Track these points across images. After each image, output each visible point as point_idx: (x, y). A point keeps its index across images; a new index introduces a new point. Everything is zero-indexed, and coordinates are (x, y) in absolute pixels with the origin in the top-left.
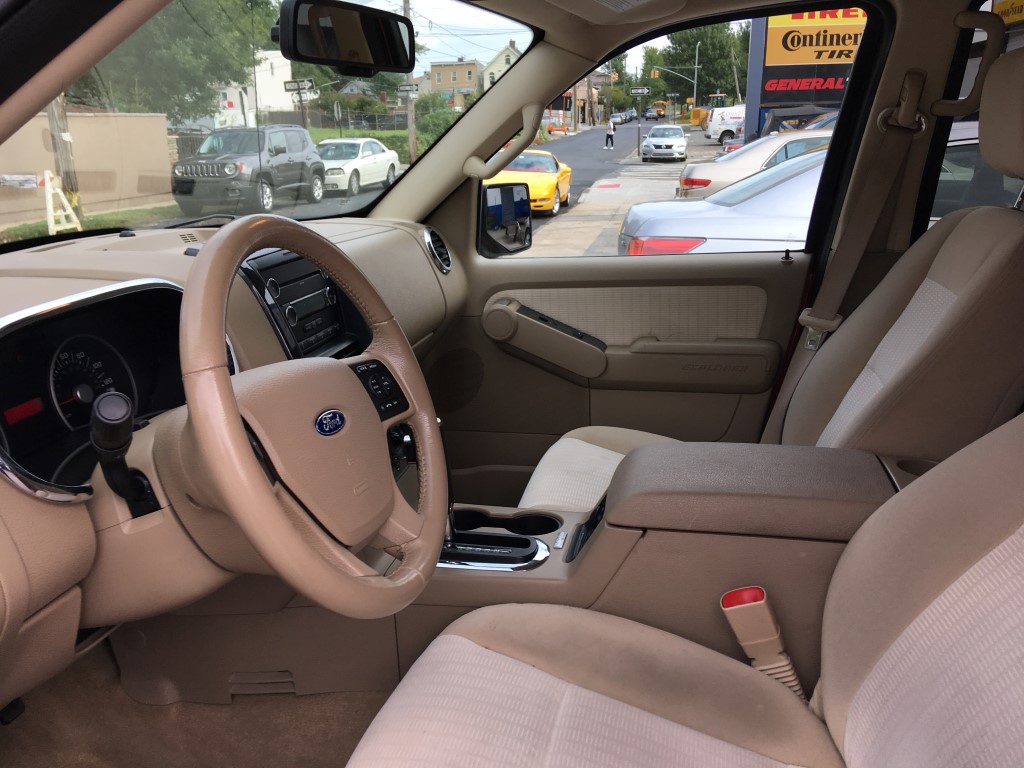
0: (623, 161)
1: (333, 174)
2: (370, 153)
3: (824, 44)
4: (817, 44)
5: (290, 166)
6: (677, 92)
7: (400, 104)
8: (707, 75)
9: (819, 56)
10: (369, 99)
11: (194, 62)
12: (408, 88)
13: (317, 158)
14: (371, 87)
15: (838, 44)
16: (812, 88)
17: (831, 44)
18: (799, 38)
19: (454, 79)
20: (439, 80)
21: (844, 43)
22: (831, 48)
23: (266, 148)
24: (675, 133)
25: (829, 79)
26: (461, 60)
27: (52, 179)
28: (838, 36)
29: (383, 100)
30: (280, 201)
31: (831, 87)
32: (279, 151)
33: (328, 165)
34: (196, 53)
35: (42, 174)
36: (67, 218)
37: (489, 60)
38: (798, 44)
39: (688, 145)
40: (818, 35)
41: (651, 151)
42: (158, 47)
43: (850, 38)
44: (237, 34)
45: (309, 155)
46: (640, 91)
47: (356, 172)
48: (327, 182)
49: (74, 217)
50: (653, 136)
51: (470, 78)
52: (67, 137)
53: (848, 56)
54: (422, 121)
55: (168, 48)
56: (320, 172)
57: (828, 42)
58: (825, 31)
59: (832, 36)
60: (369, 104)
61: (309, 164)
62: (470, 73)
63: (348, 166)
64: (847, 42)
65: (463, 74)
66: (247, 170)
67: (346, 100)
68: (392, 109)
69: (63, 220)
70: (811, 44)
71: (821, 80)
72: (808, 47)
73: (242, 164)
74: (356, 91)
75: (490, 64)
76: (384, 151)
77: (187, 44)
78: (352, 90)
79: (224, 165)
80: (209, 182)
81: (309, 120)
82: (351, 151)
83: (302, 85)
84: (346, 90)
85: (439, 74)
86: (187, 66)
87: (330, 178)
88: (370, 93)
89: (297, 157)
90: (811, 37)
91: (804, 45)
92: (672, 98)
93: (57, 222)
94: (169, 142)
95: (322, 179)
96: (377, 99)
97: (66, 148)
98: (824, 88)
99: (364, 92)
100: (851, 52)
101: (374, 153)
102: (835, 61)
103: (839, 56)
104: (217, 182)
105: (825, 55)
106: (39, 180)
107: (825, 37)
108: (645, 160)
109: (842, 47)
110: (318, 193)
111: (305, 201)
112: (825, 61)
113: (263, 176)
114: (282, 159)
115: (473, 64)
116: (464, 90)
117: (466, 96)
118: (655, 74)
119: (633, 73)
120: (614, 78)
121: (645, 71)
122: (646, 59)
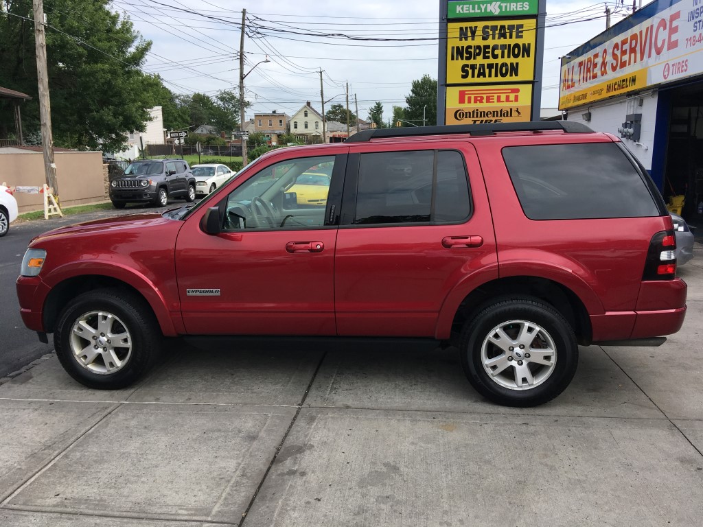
1: (200, 185)
2: (222, 173)
3: (477, 117)
4: (473, 117)
5: (178, 180)
7: (233, 139)
10: (213, 136)
11: (114, 120)
12: (242, 133)
13: (191, 176)
14: (214, 129)
15: (484, 117)
17: (481, 116)
18: (463, 114)
19: (271, 125)
20: (260, 125)
22: (481, 119)
23: (164, 171)
26: (274, 112)
27: (47, 189)
28: (484, 112)
29: (222, 136)
30: (170, 201)
32: (171, 173)
33: (198, 179)
34: (115, 115)
35: (43, 186)
36: (55, 209)
37: (294, 114)
40: (473, 112)
42: (92, 111)
43: (491, 113)
44: (140, 104)
45: (187, 174)
47: (214, 184)
48: (197, 190)
49: (58, 209)
51: (281, 125)
52: (53, 166)
54: (251, 153)
55: (98, 112)
56: (193, 183)
57: (479, 116)
58: (477, 110)
59: (481, 113)
60: (214, 139)
61: (187, 179)
62: (281, 121)
63: (210, 180)
64: (489, 116)
65: (276, 122)
66: (154, 184)
68: (229, 142)
69: (52, 210)
70: (470, 117)
72: (468, 119)
73: (151, 180)
74: (205, 132)
75: (294, 116)
76: (230, 172)
77: (109, 109)
78: (202, 131)
79: (141, 181)
80: (132, 190)
81: (174, 150)
82: (210, 172)
83: (181, 134)
84: (198, 131)
85: (260, 121)
86: (109, 122)
87: (198, 188)
88: (214, 133)
89: (181, 175)
90: (470, 113)
91: (466, 117)
93: (50, 211)
94: (104, 167)
95: (195, 188)
96: (219, 136)
97: (53, 172)
99: (210, 132)
101: (224, 173)
104: (137, 190)
106: (40, 189)
107: (477, 113)
110: (192, 196)
111: (185, 201)
113: (163, 186)
114: (173, 177)
115: (283, 115)
116: (277, 132)
117: (279, 136)
118: (399, 124)
119: (387, 122)
120: (374, 125)
121: (395, 121)
122: (395, 114)
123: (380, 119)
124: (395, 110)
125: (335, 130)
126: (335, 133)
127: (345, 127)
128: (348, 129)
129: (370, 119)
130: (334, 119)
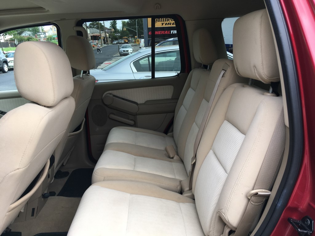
0: (114, 56)
1: (10, 63)
3: (164, 21)
6: (132, 34)
8: (140, 29)
9: (162, 25)
12: (40, 34)
13: (5, 58)
14: (32, 33)
16: (162, 33)
17: (166, 21)
21: (169, 21)
24: (129, 47)
25: (166, 31)
29: (36, 37)
31: (167, 33)
33: (9, 60)
38: (156, 21)
39: (133, 50)
41: (122, 52)
43: (170, 19)
46: (117, 34)
48: (8, 65)
50: (123, 48)
53: (170, 24)
56: (6, 62)
60: (31, 38)
67: (23, 38)
70: (160, 21)
71: (164, 32)
74: (27, 35)
78: (25, 35)
81: (10, 45)
84: (23, 35)
88: (32, 35)
91: (158, 21)
92: (131, 36)
96: (34, 37)
98: (165, 33)
99: (29, 35)
100: (171, 23)
102: (167, 26)
103: (168, 25)
105: (164, 24)
107: (164, 19)
108: (121, 55)
109: (168, 22)
110: (6, 69)
112: (164, 26)
118: (125, 29)
119: (120, 29)
120: (113, 30)
121: (123, 28)
122: (123, 25)
123: (116, 27)
124: (123, 23)
125: (94, 32)
126: (94, 34)
127: (98, 31)
128: (100, 32)
129: (111, 27)
130: (94, 27)
